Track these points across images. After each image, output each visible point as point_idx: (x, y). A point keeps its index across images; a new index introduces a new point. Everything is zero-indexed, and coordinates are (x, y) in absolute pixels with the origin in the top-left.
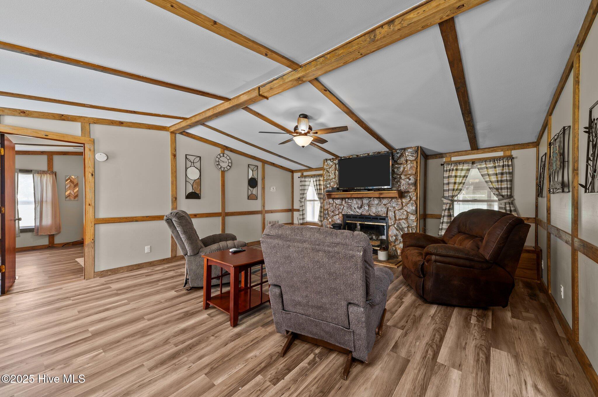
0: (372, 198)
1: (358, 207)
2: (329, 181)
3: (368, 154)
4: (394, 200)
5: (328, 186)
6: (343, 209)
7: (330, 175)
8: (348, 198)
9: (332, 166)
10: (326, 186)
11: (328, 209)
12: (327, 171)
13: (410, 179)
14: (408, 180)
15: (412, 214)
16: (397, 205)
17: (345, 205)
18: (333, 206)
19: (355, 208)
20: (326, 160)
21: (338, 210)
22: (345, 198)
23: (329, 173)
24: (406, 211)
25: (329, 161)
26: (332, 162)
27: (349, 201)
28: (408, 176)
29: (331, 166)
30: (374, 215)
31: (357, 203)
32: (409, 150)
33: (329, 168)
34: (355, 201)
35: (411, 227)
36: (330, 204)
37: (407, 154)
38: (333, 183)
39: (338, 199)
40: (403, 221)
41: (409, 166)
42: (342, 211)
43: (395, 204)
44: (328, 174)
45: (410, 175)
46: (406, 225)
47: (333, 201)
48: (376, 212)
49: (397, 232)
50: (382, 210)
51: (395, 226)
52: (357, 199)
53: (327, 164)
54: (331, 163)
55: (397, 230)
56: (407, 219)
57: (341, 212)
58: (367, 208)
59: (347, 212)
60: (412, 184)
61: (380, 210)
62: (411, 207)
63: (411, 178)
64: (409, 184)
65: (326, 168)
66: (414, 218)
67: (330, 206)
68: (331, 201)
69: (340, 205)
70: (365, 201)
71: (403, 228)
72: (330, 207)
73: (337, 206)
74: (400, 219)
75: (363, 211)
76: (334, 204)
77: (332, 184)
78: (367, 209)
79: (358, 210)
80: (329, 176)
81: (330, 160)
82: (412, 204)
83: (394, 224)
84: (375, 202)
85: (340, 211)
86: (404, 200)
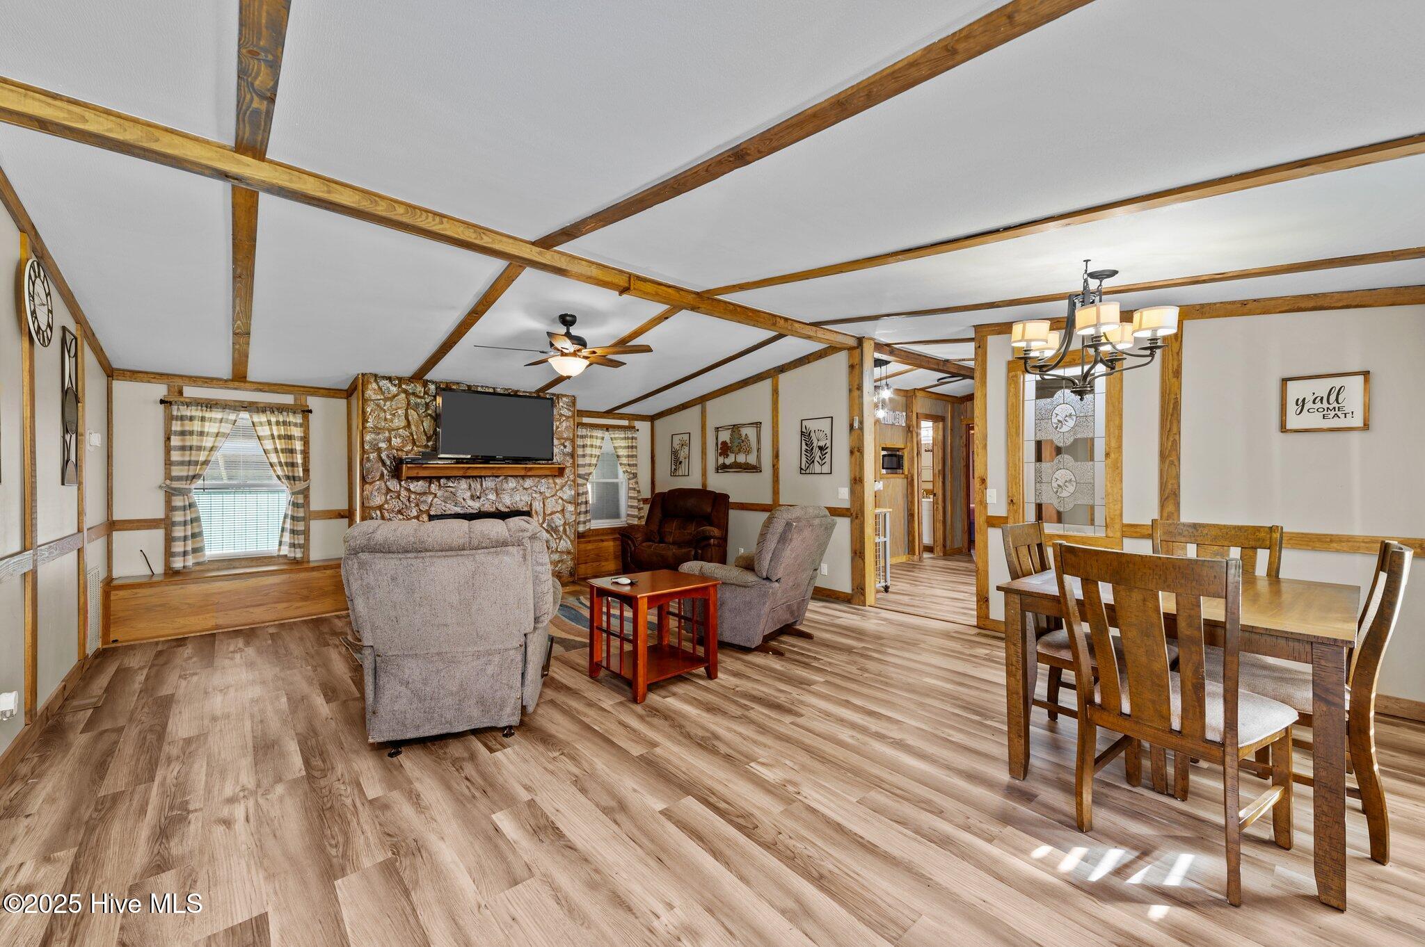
0: (501, 478)
1: (472, 497)
2: (387, 432)
3: (494, 388)
4: (543, 481)
5: (383, 445)
6: (431, 504)
7: (389, 417)
8: (448, 478)
9: (395, 396)
10: (377, 444)
11: (383, 505)
12: (378, 405)
13: (565, 447)
14: (562, 447)
15: (570, 503)
16: (548, 488)
17: (439, 493)
18: (398, 497)
19: (464, 499)
20: (376, 377)
21: (417, 505)
22: (439, 478)
23: (385, 411)
24: (560, 497)
25: (384, 383)
26: (395, 385)
27: (451, 484)
28: (562, 441)
29: (390, 396)
30: (507, 510)
31: (470, 489)
32: (564, 399)
33: (386, 400)
34: (464, 484)
35: (569, 524)
36: (389, 490)
37: (561, 404)
38: (399, 440)
39: (418, 479)
40: (557, 515)
41: (564, 424)
42: (430, 507)
43: (544, 485)
44: (382, 415)
45: (566, 439)
46: (562, 522)
47: (400, 485)
48: (512, 504)
49: (548, 535)
50: (523, 499)
51: (545, 525)
52: (470, 481)
53: (376, 387)
54: (394, 390)
55: (547, 531)
56: (563, 510)
57: (427, 512)
58: (492, 497)
59: (444, 508)
60: (568, 454)
61: (518, 499)
62: (568, 492)
63: (567, 444)
64: (564, 454)
65: (374, 397)
66: (573, 509)
67: (388, 497)
68: (393, 484)
69: (425, 493)
70: (489, 483)
71: (557, 527)
72: (386, 502)
73: (413, 496)
74: (552, 513)
75: (483, 505)
76: (404, 493)
77: (396, 442)
78: (494, 498)
79: (470, 503)
80: (386, 419)
81: (390, 379)
82: (570, 486)
83: (543, 522)
84: (510, 484)
85: (424, 507)
86: (558, 481)
